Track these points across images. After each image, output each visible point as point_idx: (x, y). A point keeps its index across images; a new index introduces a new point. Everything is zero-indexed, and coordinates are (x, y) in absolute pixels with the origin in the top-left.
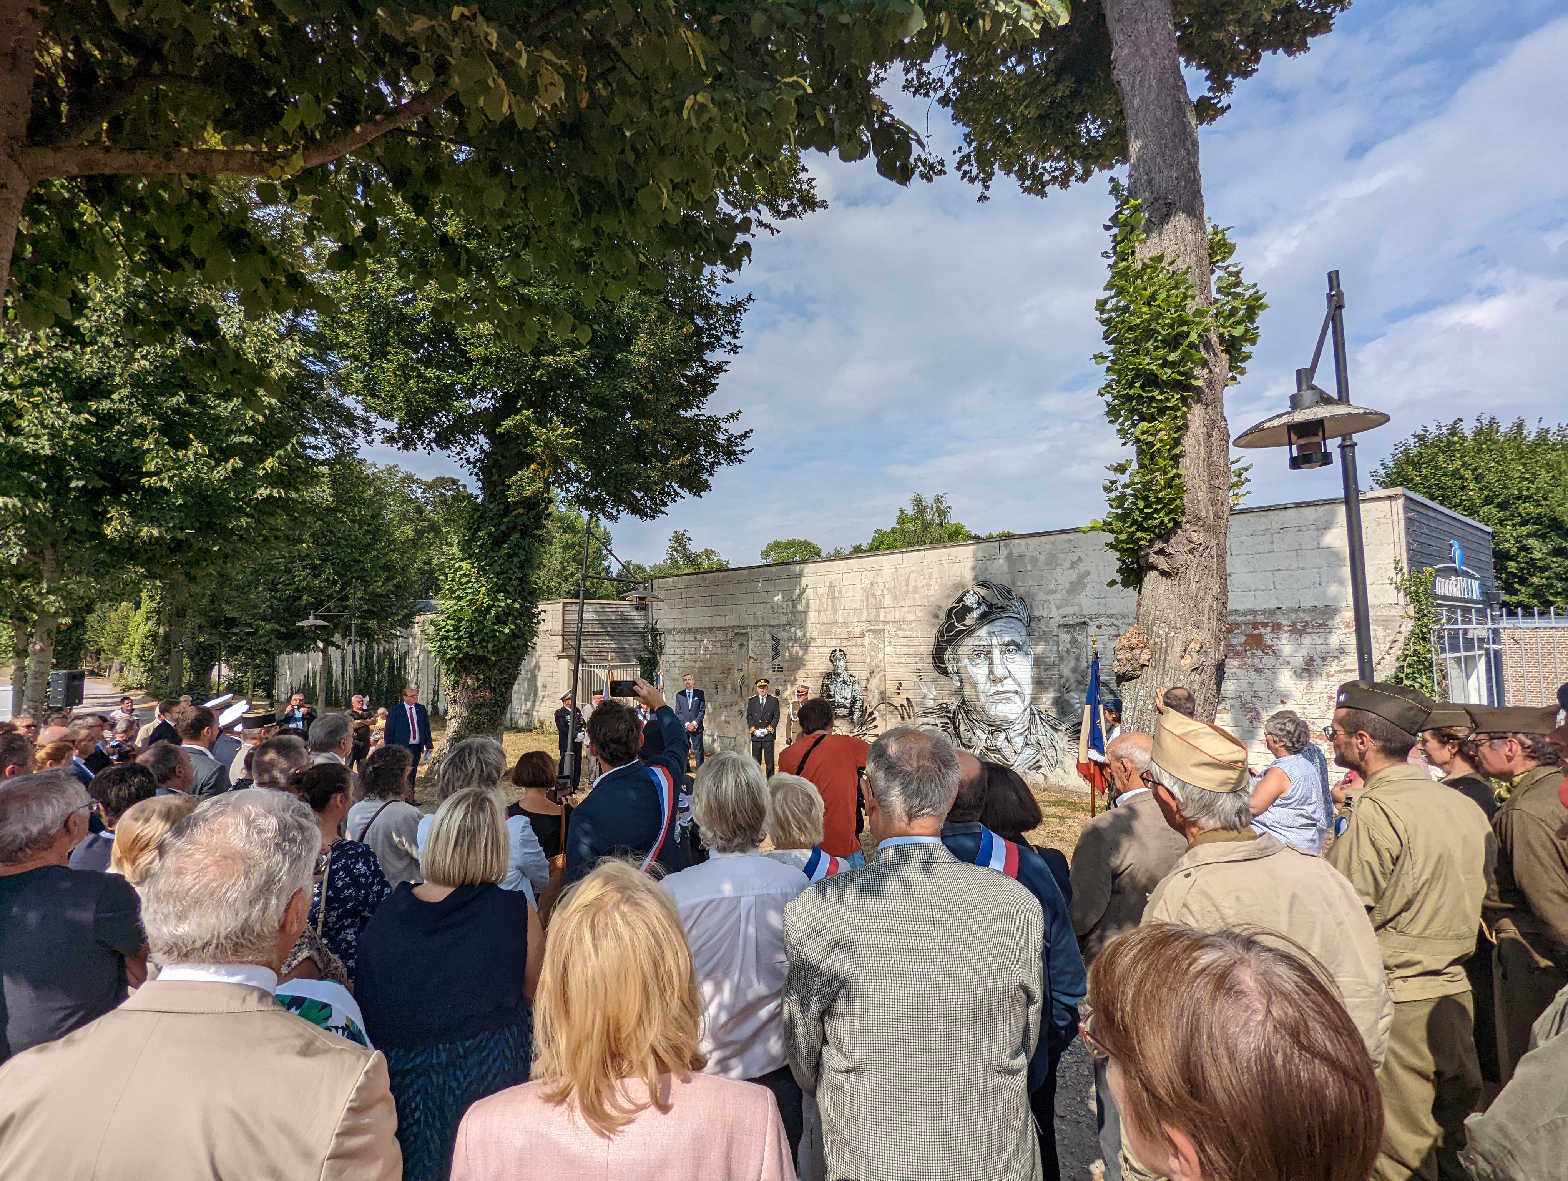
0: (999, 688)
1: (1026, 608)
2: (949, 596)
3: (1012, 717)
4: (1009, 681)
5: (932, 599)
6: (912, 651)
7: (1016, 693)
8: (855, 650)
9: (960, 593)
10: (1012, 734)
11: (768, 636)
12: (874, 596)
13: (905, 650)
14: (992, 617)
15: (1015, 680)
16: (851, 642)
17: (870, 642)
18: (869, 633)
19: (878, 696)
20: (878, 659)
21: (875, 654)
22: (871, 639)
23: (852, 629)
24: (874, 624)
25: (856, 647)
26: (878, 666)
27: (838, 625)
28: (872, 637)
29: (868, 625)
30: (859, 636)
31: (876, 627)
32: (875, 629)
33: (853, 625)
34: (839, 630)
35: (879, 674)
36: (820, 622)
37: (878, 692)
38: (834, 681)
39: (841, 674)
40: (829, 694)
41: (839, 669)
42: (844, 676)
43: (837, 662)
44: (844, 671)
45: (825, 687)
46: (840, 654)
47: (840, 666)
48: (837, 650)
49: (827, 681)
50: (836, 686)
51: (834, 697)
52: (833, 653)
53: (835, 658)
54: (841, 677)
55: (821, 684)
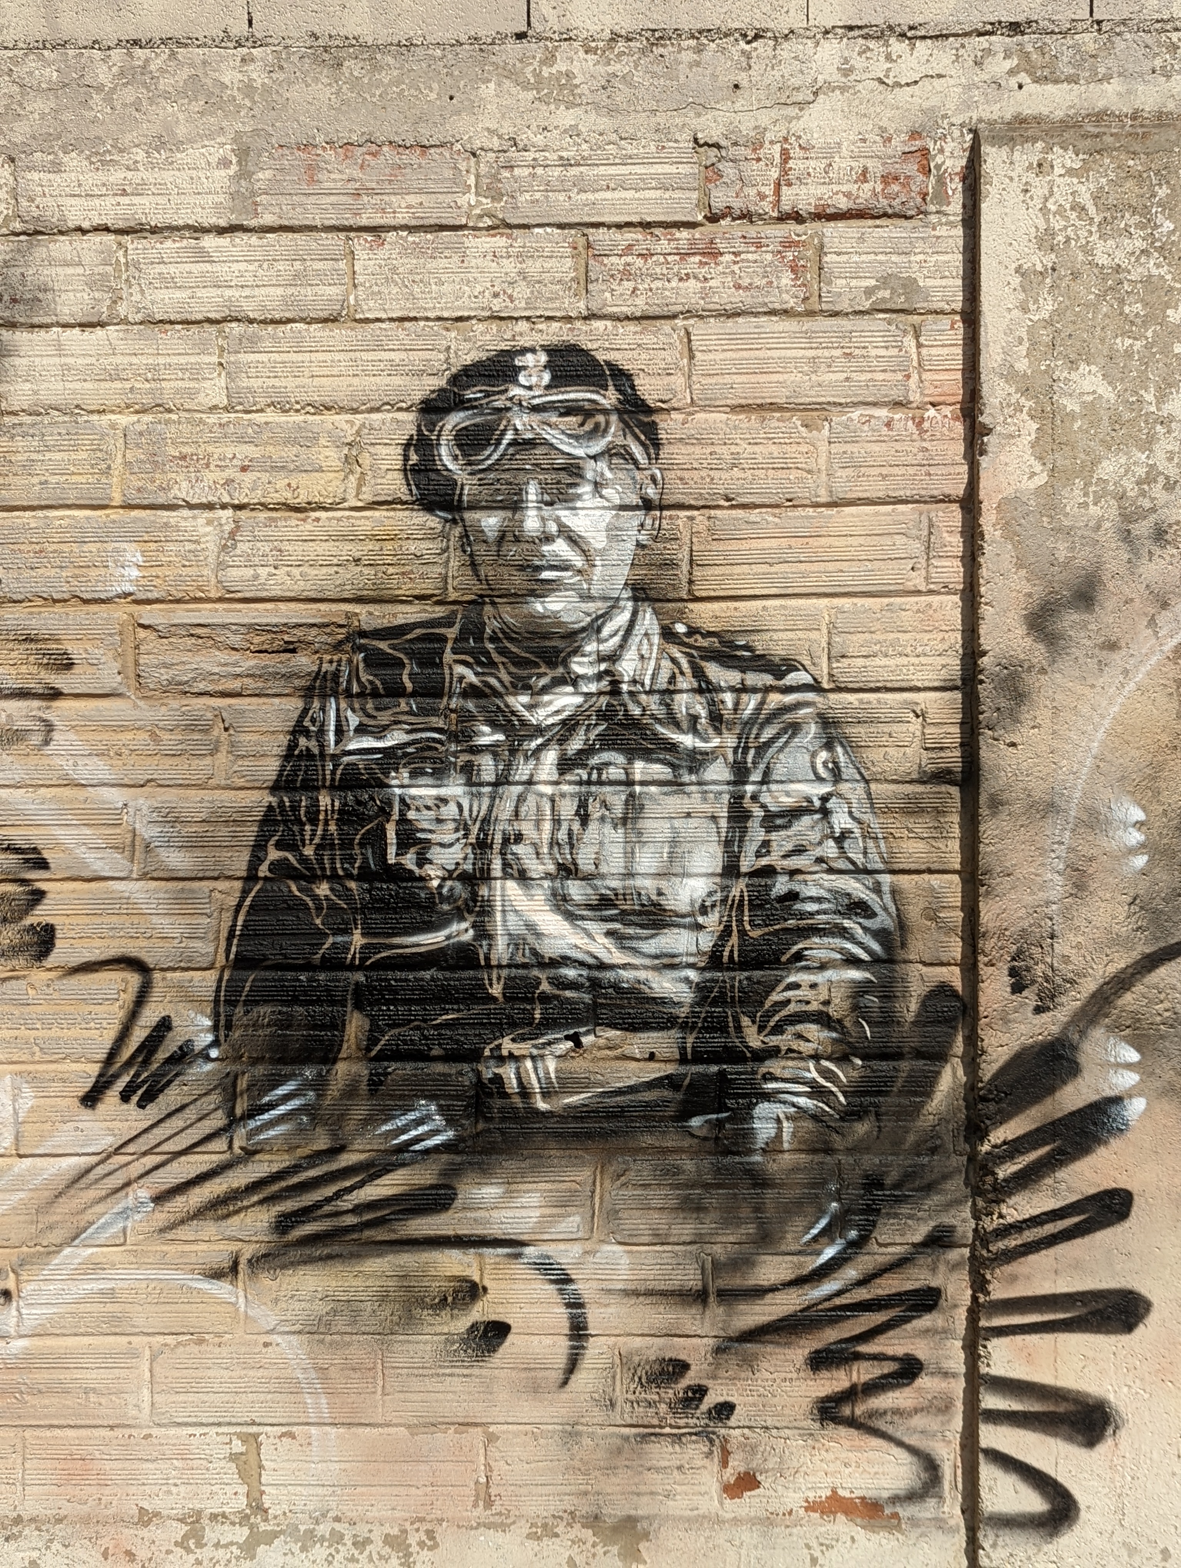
8: (787, 360)
16: (747, 267)
17: (1039, 260)
18: (1033, 152)
19: (1140, 861)
20: (1148, 444)
21: (1106, 392)
22: (1057, 223)
23: (764, 118)
24: (1084, 58)
25: (808, 324)
26: (1143, 528)
27: (550, 59)
28: (1061, 198)
29: (999, 66)
30: (865, 193)
31: (1113, 88)
32: (1100, 117)
33: (775, 62)
34: (566, 117)
35: (1164, 618)
36: (239, 28)
37: (1138, 815)
38: (466, 717)
39: (572, 635)
40: (399, 874)
41: (550, 587)
42: (627, 667)
43: (515, 505)
44: (615, 605)
45: (324, 800)
46: (569, 410)
47: (560, 548)
48: (529, 359)
49: (361, 730)
50: (502, 781)
51: (459, 914)
52: (461, 404)
53: (491, 456)
54: (574, 681)
55: (270, 768)
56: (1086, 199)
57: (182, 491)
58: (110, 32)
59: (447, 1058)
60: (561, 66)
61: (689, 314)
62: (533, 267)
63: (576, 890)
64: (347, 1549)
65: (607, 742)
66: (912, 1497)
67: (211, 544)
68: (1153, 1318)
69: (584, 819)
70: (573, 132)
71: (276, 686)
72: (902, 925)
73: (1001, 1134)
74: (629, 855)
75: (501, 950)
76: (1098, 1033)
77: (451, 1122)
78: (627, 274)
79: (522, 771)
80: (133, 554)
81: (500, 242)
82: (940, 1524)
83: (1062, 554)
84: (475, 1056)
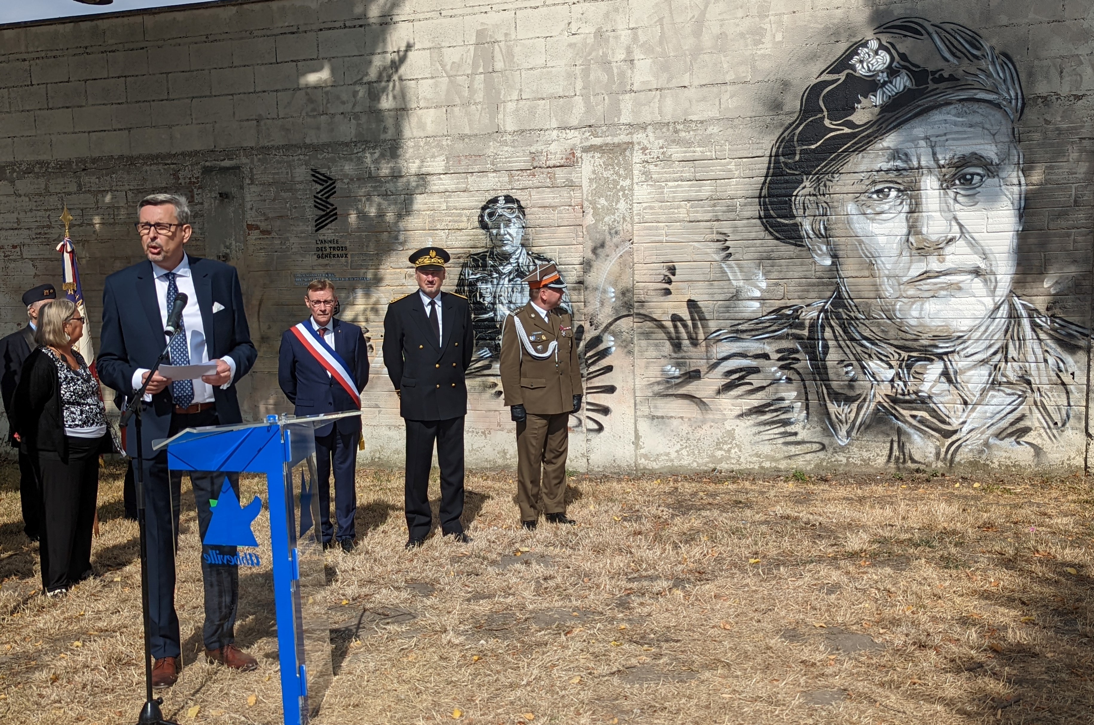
0: (934, 264)
1: (1016, 77)
2: (813, 57)
3: (963, 325)
4: (960, 246)
5: (766, 65)
6: (707, 190)
7: (977, 272)
8: (549, 197)
9: (842, 47)
10: (959, 363)
11: (302, 173)
12: (606, 63)
13: (686, 190)
14: (925, 102)
15: (973, 244)
16: (541, 178)
17: (593, 176)
18: (591, 154)
19: (614, 300)
20: (614, 214)
21: (606, 204)
22: (596, 169)
23: (543, 147)
24: (603, 132)
25: (552, 189)
26: (613, 231)
27: (502, 137)
28: (597, 163)
29: (587, 134)
30: (562, 162)
31: (610, 138)
32: (607, 144)
33: (545, 135)
34: (506, 149)
35: (617, 250)
36: (446, 133)
37: (613, 290)
38: (491, 271)
39: (510, 254)
40: (479, 303)
41: (506, 244)
42: (520, 261)
43: (499, 228)
44: (518, 248)
45: (466, 288)
46: (509, 208)
47: (508, 236)
48: (500, 198)
49: (472, 274)
50: (498, 284)
51: (491, 311)
52: (488, 208)
53: (494, 218)
54: (511, 264)
55: (456, 282)
56: (602, 163)
57: (438, 227)
58: (423, 135)
59: (490, 339)
60: (504, 138)
61: (530, 188)
62: (501, 179)
63: (512, 306)
64: (475, 434)
65: (517, 276)
66: (577, 426)
67: (444, 237)
68: (617, 391)
69: (513, 292)
70: (507, 151)
71: (457, 265)
72: (573, 313)
73: (588, 354)
74: (522, 299)
75: (499, 318)
76: (606, 334)
77: (491, 352)
78: (518, 180)
79: (502, 282)
80: (430, 239)
81: (495, 174)
82: (582, 432)
83: (598, 237)
84: (494, 339)
